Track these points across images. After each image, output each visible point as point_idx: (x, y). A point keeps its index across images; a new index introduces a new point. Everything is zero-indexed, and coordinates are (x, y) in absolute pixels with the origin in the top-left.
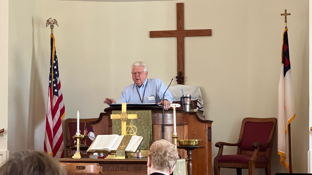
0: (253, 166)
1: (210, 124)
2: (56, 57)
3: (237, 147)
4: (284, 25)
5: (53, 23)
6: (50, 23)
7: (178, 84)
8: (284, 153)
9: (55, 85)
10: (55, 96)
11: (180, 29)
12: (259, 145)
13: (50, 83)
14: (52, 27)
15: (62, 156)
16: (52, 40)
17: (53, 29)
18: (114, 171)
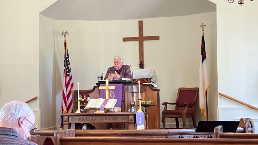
0: (185, 116)
1: (158, 92)
2: (68, 54)
3: (175, 105)
4: (202, 32)
5: (66, 34)
6: (64, 34)
7: (140, 68)
8: (203, 108)
9: (67, 70)
10: (67, 76)
11: (141, 36)
12: (189, 104)
13: (64, 69)
14: (65, 36)
15: (72, 112)
16: (65, 43)
17: (66, 37)
18: (101, 120)
